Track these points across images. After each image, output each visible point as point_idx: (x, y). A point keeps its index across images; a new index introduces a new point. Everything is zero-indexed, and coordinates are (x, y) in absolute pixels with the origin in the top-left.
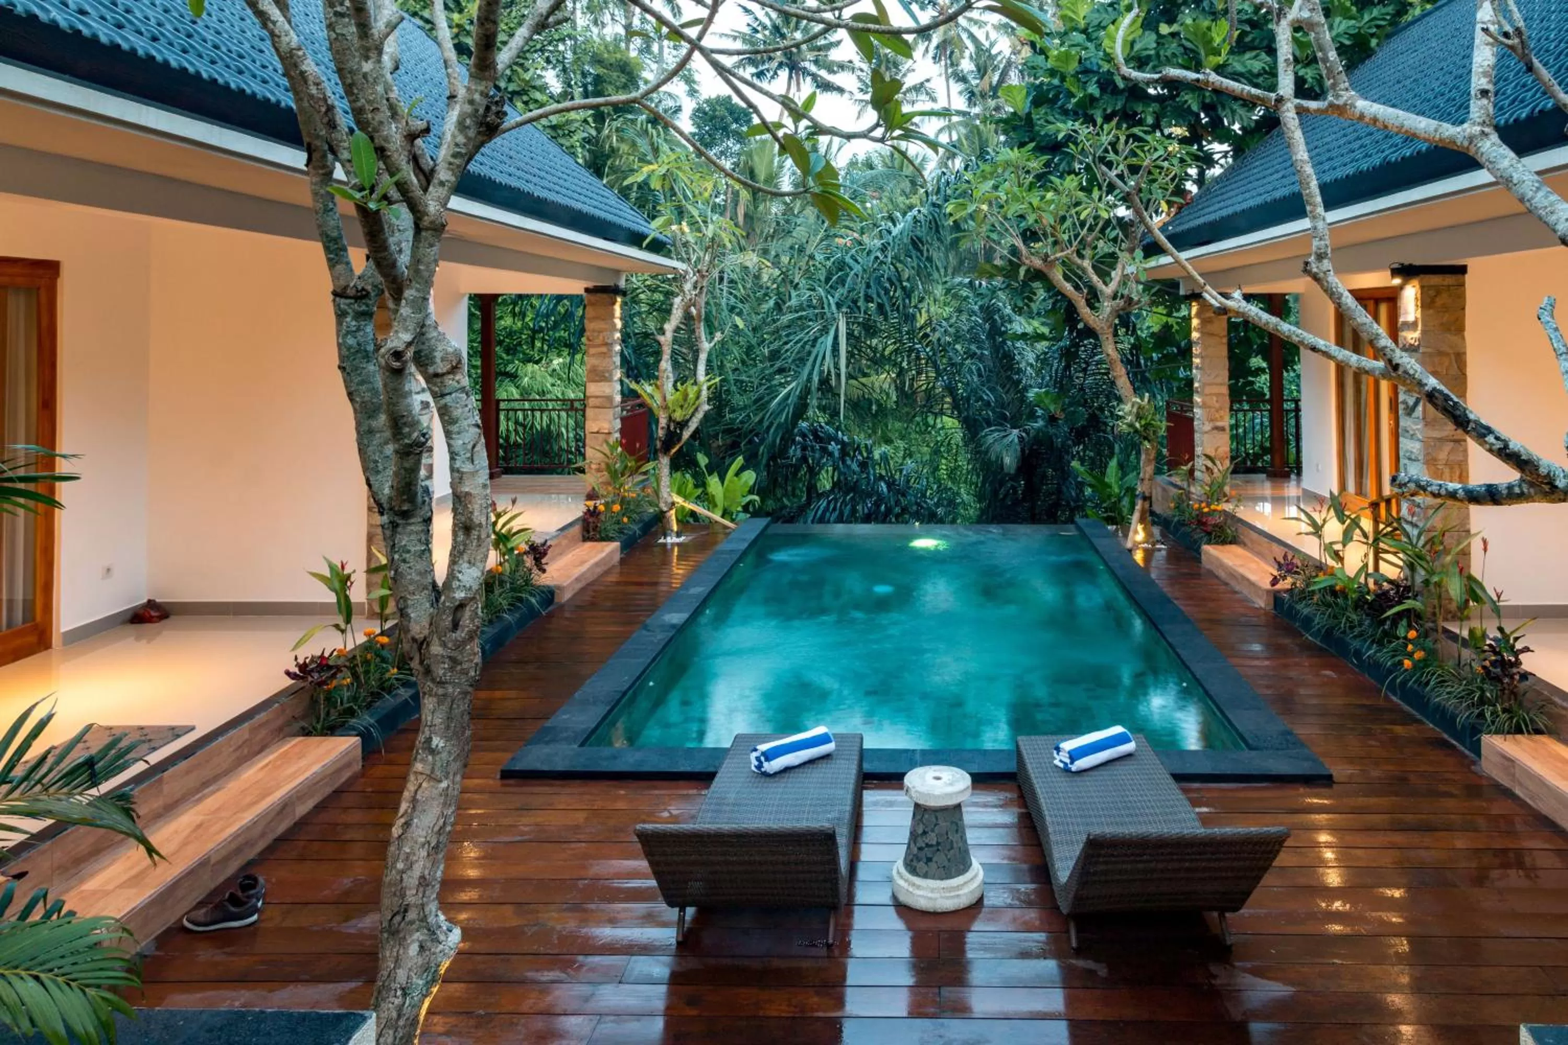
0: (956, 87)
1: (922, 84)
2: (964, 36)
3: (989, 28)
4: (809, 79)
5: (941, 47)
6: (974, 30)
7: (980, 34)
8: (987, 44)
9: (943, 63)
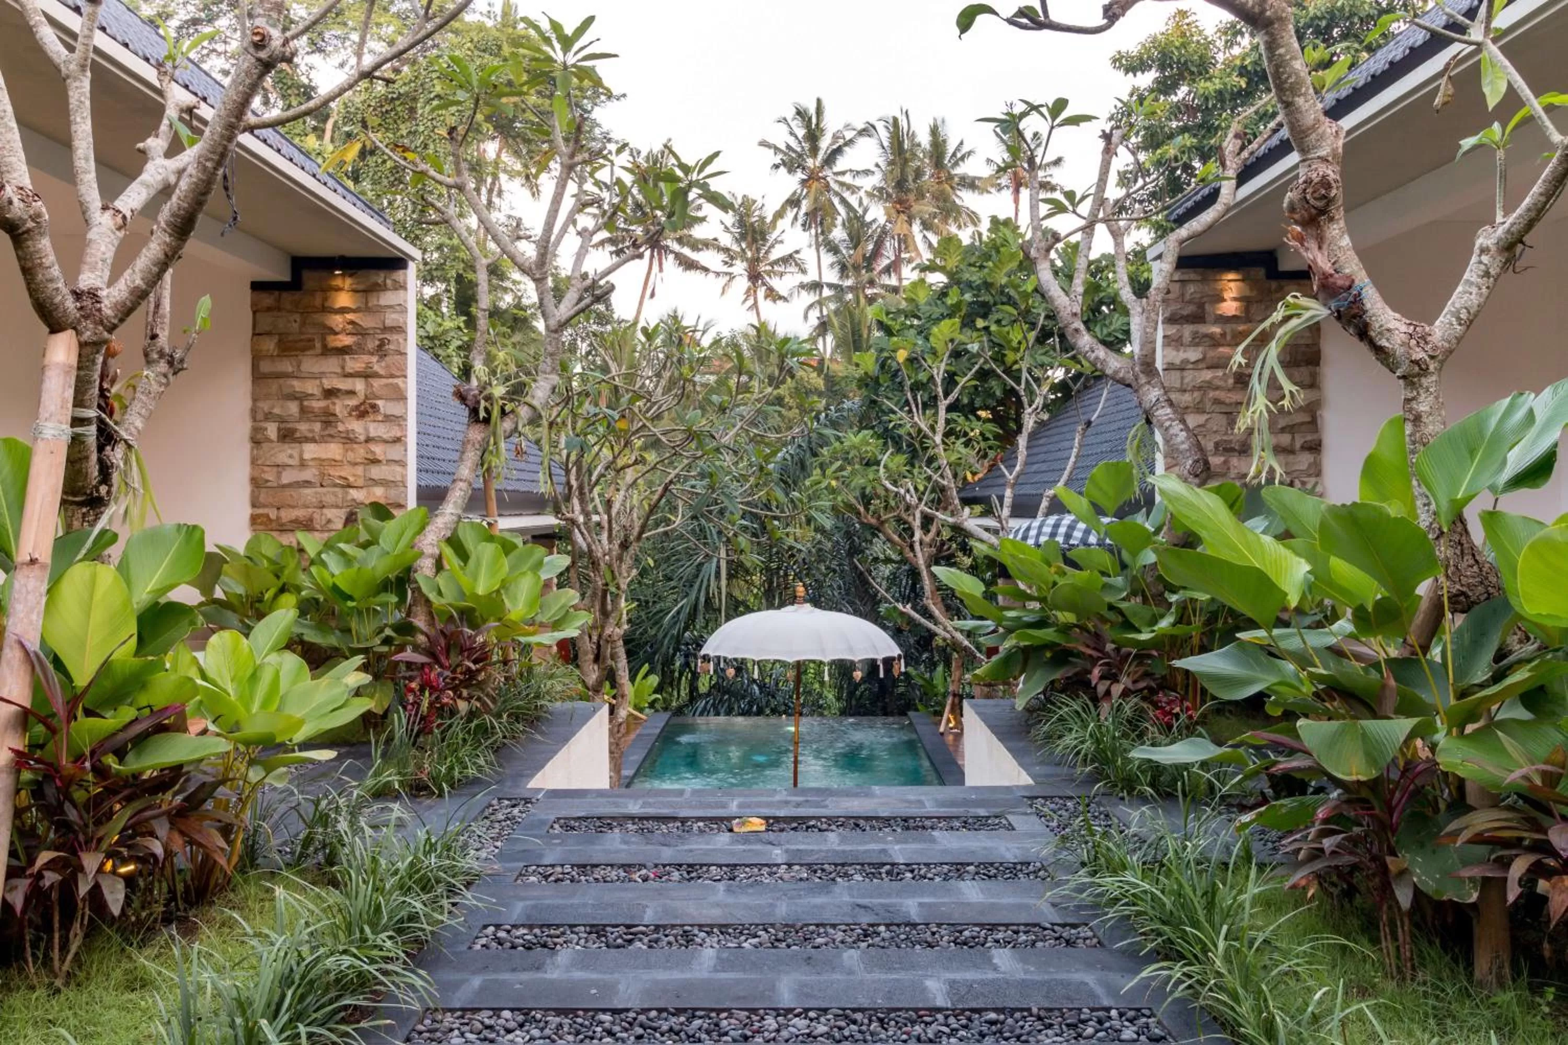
0: (828, 258)
1: (791, 256)
2: (836, 201)
3: (862, 193)
4: (671, 257)
5: (811, 215)
6: (847, 195)
7: (853, 200)
8: (860, 211)
9: (813, 231)
